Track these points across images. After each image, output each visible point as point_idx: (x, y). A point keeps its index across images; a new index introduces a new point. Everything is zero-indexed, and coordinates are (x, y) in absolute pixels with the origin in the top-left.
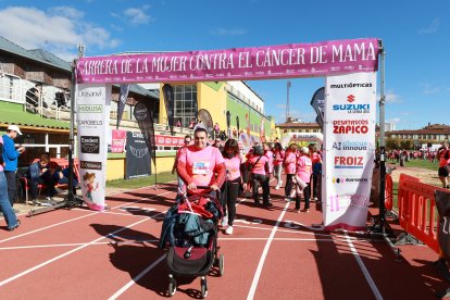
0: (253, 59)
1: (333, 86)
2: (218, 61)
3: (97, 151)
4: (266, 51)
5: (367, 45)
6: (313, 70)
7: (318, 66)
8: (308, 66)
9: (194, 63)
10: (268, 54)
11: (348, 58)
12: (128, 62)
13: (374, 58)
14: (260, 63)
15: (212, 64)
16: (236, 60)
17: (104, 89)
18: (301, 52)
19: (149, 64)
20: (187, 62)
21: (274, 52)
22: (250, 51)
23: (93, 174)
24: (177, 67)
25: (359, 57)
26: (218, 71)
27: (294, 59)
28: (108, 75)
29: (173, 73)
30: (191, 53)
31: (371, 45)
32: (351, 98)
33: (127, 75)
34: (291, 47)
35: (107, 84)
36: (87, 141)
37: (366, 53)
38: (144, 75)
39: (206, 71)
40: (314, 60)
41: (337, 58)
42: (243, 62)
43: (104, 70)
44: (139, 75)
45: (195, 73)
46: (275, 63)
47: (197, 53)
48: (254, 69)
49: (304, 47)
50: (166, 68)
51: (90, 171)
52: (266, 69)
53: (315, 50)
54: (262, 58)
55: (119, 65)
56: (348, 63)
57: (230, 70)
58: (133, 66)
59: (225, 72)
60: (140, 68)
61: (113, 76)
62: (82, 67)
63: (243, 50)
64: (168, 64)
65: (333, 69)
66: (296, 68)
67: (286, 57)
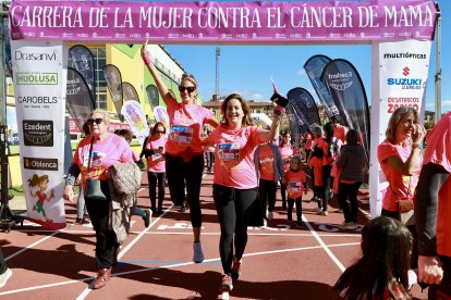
0: (286, 18)
1: (386, 56)
2: (238, 17)
3: (50, 143)
4: (302, 9)
5: (423, 9)
6: (363, 34)
7: (367, 30)
8: (356, 29)
9: (204, 19)
10: (305, 11)
11: (403, 23)
12: (101, 11)
13: (431, 25)
14: (296, 24)
15: (230, 21)
16: (263, 17)
17: (59, 49)
18: (347, 13)
19: (136, 16)
20: (194, 17)
21: (313, 9)
22: (281, 5)
23: (46, 177)
24: (179, 22)
25: (416, 22)
26: (239, 31)
27: (340, 20)
28: (67, 29)
29: (172, 30)
30: (197, 4)
31: (428, 8)
32: (406, 71)
33: (100, 31)
34: (333, 4)
35: (65, 42)
36: (33, 127)
37: (423, 18)
38: (127, 31)
39: (222, 30)
40: (364, 23)
41: (391, 22)
42: (274, 21)
43: (59, 21)
44: (119, 31)
45: (206, 32)
46: (315, 24)
47: (206, 5)
48: (287, 30)
49: (350, 5)
50: (162, 23)
51: (40, 173)
52: (304, 31)
53: (364, 10)
54: (298, 17)
55: (85, 16)
56: (403, 29)
57: (255, 29)
58: (109, 18)
59: (250, 32)
60: (120, 21)
61: (76, 30)
62: (21, 14)
63: (271, 6)
64: (165, 17)
65: (386, 35)
66: (342, 31)
67: (329, 17)
